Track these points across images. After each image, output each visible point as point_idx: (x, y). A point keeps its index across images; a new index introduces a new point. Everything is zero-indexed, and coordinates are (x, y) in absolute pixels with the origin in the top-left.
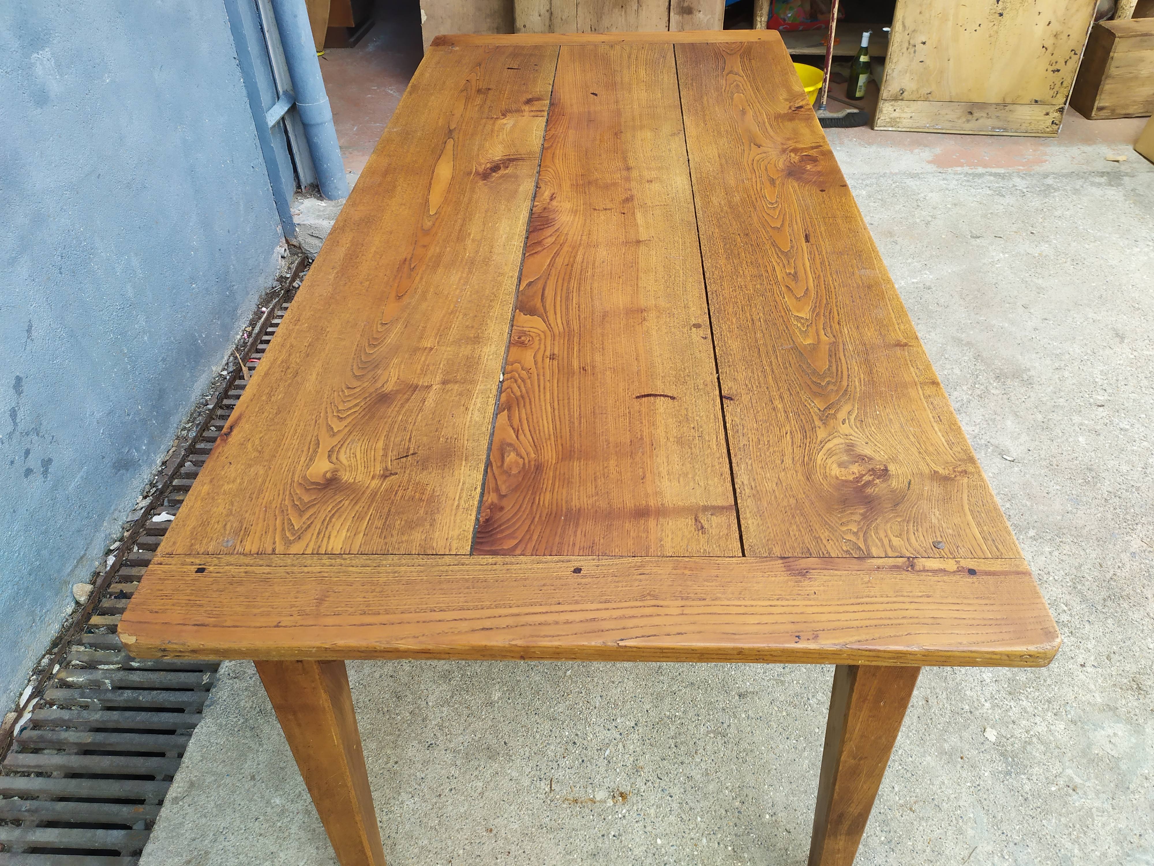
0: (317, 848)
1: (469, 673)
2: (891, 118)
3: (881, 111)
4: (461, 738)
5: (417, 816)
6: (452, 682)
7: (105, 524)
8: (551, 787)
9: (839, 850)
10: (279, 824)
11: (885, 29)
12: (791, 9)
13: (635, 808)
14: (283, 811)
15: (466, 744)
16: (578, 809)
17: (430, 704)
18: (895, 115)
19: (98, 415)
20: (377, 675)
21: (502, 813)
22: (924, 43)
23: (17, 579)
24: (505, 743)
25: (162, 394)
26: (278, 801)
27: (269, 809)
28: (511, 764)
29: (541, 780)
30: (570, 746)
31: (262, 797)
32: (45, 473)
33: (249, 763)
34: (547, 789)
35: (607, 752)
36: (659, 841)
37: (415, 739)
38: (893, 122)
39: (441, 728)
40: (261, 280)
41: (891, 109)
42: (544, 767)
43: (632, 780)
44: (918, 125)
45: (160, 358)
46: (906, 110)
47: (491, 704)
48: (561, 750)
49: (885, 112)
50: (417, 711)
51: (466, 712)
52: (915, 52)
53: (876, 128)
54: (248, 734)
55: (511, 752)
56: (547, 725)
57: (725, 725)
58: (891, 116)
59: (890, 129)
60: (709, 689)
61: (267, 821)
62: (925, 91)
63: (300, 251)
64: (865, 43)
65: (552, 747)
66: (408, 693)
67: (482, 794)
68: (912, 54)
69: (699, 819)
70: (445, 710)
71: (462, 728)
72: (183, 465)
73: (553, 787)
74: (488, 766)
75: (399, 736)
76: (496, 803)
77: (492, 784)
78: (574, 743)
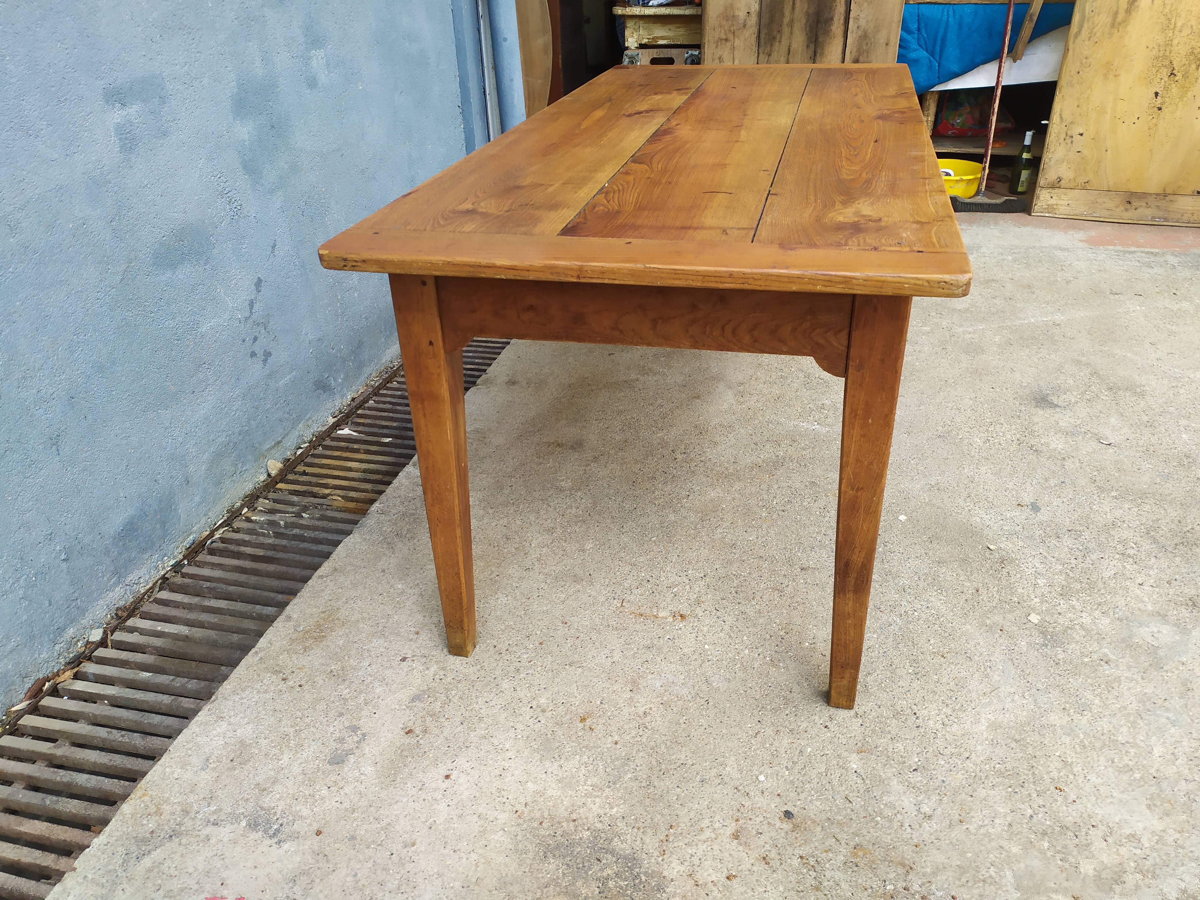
0: (424, 616)
1: (569, 531)
2: (1048, 205)
3: (1038, 198)
4: (554, 568)
5: (508, 608)
6: (554, 534)
7: (300, 425)
8: (622, 604)
9: (849, 614)
10: (398, 599)
11: (1043, 122)
12: (960, 115)
13: (691, 625)
14: (402, 593)
15: (557, 572)
16: (642, 620)
17: (533, 545)
18: (1052, 202)
19: (311, 337)
20: (494, 524)
21: (577, 614)
22: (1081, 135)
23: (230, 432)
24: (590, 574)
25: (360, 345)
26: (400, 586)
27: (392, 590)
28: (591, 587)
29: (614, 599)
30: (644, 583)
31: (388, 583)
32: (265, 361)
33: (382, 562)
34: (619, 605)
35: (675, 590)
36: (707, 647)
37: (516, 564)
38: (1051, 208)
39: (539, 560)
41: (1048, 196)
42: (619, 592)
43: (692, 609)
44: (1076, 212)
45: (364, 316)
46: (1063, 197)
47: (584, 551)
48: (635, 584)
49: (1041, 199)
50: (521, 548)
51: (561, 553)
52: (1072, 142)
53: (1033, 214)
54: (385, 546)
55: (593, 580)
56: (628, 568)
57: (784, 586)
58: (1048, 203)
59: (1047, 215)
60: (775, 562)
61: (389, 597)
62: (1081, 180)
64: (1027, 141)
65: (629, 581)
66: (516, 537)
67: (563, 602)
68: (1069, 145)
69: (745, 638)
70: (544, 550)
71: (555, 562)
72: (367, 402)
73: (624, 604)
74: (572, 586)
75: (504, 561)
76: (574, 608)
77: (573, 597)
78: (648, 581)
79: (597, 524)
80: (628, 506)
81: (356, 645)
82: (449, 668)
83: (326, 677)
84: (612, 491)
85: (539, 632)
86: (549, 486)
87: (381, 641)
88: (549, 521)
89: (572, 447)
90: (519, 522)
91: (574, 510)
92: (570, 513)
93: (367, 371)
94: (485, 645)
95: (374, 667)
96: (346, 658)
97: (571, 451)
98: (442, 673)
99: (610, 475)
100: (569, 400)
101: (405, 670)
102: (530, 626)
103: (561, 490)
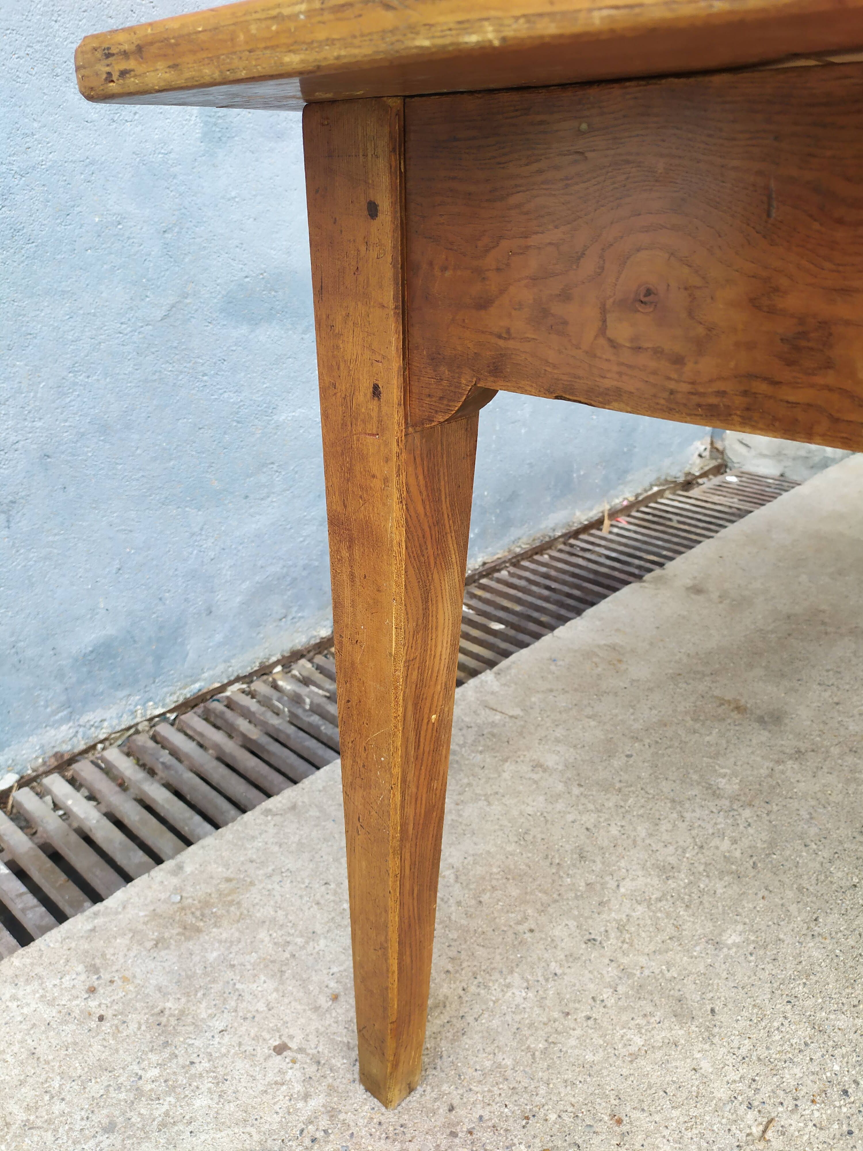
1: (702, 886)
4: (643, 960)
5: (518, 1018)
6: (670, 882)
8: (764, 1132)
15: (647, 972)
17: (622, 890)
20: (570, 818)
21: (652, 1109)
23: (290, 563)
24: (713, 1011)
25: (513, 497)
28: (707, 1047)
29: (750, 1106)
30: (834, 1093)
34: (756, 1130)
37: (575, 918)
39: (621, 928)
40: (667, 462)
42: (766, 1091)
47: (718, 945)
48: (811, 1087)
50: (599, 887)
51: (671, 930)
55: (716, 1030)
56: (804, 1032)
63: (720, 456)
65: (797, 1070)
66: (598, 859)
67: (634, 1057)
70: (640, 909)
71: (652, 947)
72: (499, 571)
73: (769, 1135)
74: (667, 1024)
75: (556, 901)
76: (650, 1087)
77: (659, 1054)
78: (845, 1092)
79: (763, 892)
80: (840, 874)
81: (230, 974)
82: (342, 1117)
83: (147, 1021)
84: (813, 831)
85: (553, 1117)
86: (695, 777)
87: (271, 985)
88: (671, 849)
89: (761, 720)
90: (614, 831)
91: (725, 845)
92: (717, 848)
93: (515, 533)
94: (434, 1095)
95: (227, 1038)
96: (200, 995)
97: (756, 725)
98: (324, 1122)
99: (819, 795)
100: (780, 638)
101: (271, 1077)
102: (542, 1091)
103: (716, 794)
